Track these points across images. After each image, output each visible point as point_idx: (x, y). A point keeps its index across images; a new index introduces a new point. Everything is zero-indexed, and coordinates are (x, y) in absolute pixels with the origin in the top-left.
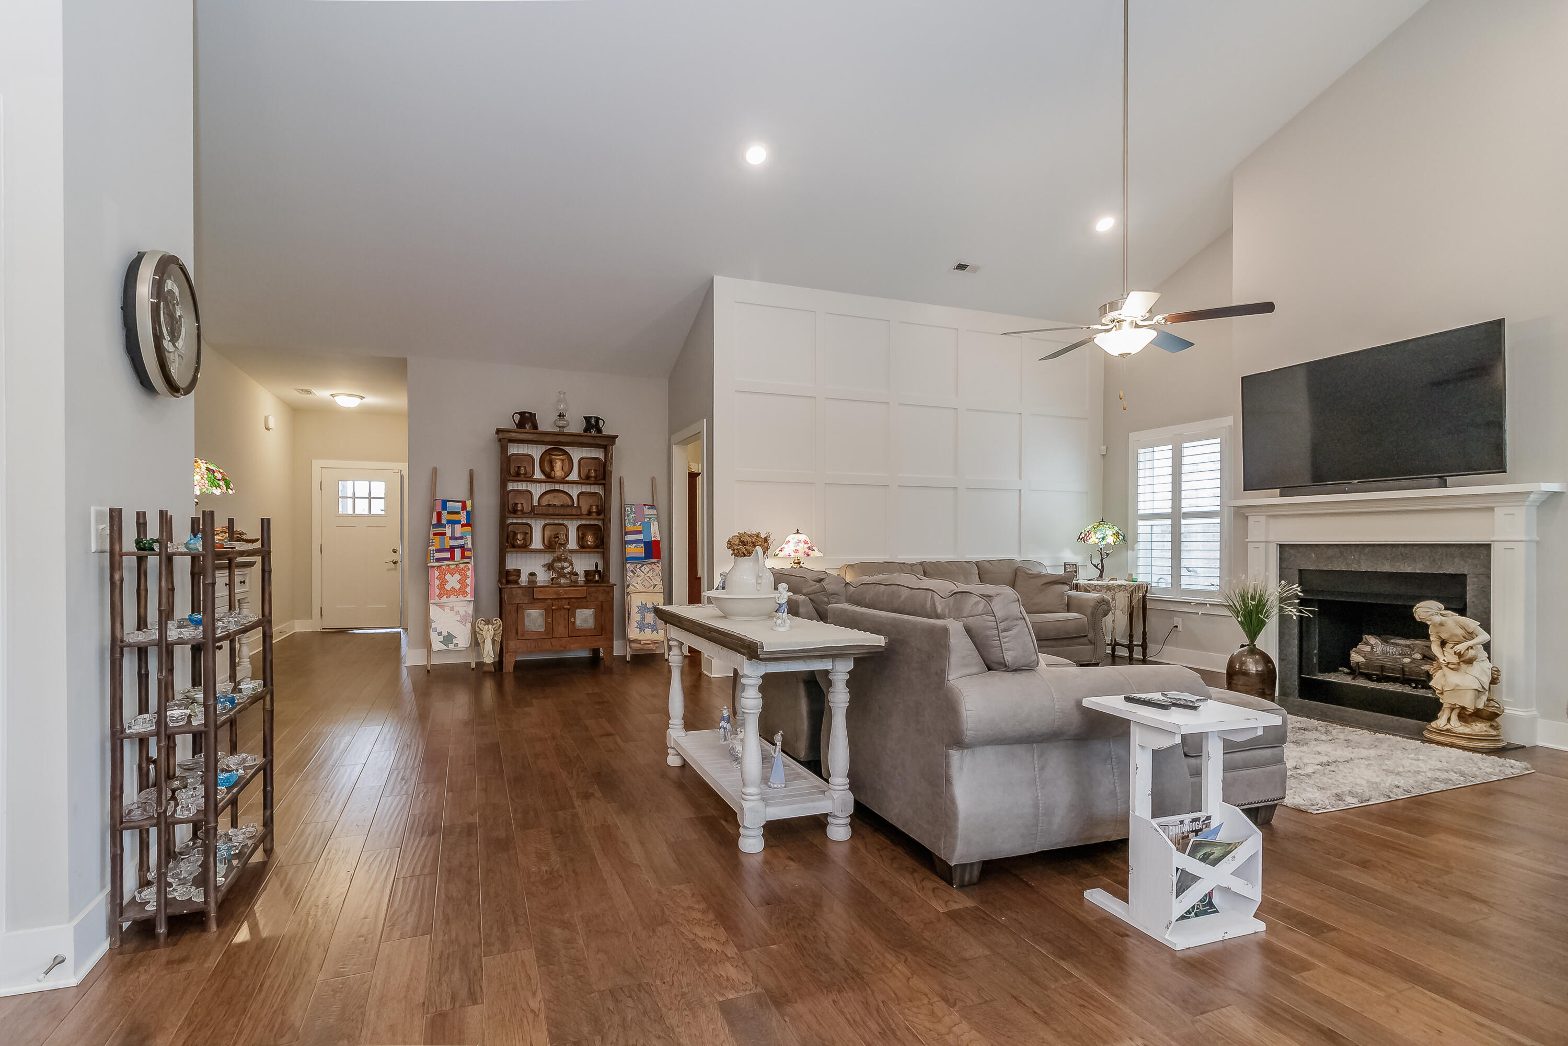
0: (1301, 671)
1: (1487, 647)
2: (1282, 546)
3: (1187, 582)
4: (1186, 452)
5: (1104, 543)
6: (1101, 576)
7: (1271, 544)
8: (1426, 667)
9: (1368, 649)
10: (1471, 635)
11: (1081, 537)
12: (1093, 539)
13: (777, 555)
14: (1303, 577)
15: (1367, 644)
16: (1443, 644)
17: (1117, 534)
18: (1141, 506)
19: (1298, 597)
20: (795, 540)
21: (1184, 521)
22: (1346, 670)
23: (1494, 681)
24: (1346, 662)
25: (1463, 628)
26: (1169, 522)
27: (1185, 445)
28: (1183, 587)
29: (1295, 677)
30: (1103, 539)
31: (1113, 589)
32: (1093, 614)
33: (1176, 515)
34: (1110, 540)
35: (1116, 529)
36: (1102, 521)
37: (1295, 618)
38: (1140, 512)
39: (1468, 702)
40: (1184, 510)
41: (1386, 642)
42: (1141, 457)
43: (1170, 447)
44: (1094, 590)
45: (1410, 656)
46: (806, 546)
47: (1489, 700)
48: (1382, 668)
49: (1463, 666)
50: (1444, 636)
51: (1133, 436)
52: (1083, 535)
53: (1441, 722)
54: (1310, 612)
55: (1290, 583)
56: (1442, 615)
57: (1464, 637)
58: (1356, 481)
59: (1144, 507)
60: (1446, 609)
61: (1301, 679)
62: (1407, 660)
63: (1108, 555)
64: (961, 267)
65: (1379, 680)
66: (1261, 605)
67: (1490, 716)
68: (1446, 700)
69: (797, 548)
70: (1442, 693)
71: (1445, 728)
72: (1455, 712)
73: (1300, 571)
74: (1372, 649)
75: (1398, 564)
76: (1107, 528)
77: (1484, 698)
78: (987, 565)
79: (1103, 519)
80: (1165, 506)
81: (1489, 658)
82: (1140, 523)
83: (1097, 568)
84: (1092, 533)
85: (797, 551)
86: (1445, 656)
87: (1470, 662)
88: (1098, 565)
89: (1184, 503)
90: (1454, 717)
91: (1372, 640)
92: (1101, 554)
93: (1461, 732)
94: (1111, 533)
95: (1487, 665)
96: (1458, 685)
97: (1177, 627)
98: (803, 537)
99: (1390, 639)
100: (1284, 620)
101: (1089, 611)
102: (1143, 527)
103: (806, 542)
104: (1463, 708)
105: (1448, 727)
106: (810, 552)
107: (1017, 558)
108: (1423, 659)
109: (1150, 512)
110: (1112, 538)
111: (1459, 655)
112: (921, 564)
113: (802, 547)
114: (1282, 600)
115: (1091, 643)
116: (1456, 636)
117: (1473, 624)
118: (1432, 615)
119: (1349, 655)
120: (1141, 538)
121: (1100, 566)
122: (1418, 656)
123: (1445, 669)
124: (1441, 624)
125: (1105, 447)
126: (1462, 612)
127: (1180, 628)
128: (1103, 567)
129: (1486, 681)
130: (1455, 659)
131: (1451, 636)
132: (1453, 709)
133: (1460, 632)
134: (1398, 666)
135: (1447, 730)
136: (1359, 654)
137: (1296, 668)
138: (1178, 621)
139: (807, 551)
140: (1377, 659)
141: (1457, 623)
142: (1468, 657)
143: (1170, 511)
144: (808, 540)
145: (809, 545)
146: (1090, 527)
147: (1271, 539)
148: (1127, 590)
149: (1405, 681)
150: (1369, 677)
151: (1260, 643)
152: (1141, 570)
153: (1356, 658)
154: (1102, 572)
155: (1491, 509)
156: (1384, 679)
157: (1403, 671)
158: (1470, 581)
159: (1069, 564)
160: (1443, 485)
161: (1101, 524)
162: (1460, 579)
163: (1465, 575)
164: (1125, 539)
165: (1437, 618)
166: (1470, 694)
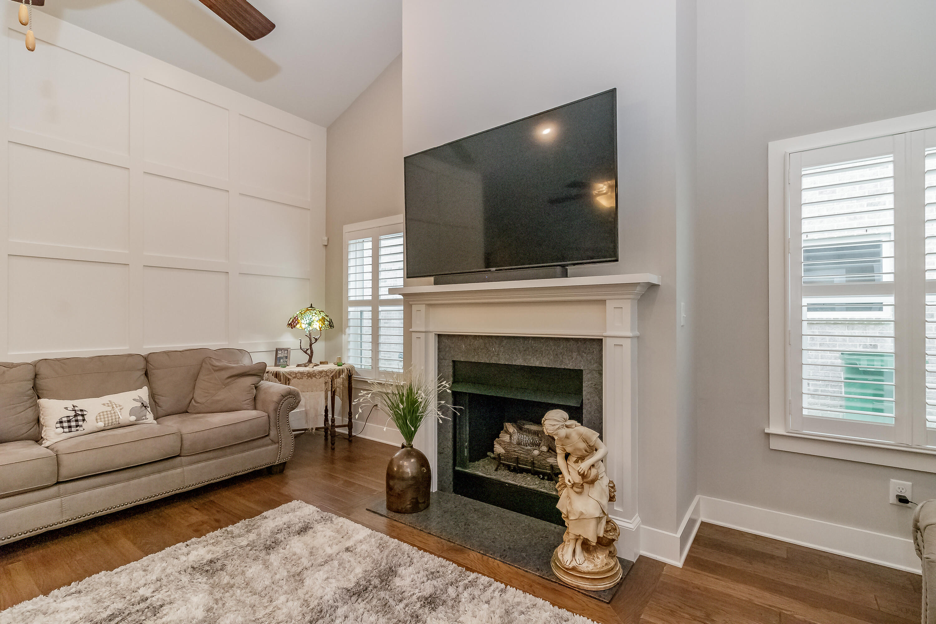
0: (454, 465)
2: (439, 337)
3: (383, 365)
4: (383, 243)
5: (312, 328)
6: (310, 361)
7: (431, 334)
9: (506, 438)
10: (592, 449)
11: (290, 322)
12: (303, 324)
14: (457, 369)
15: (507, 432)
16: (567, 456)
17: (324, 320)
18: (351, 293)
21: (381, 308)
22: (490, 461)
23: (610, 499)
24: (491, 452)
25: (585, 441)
26: (371, 308)
27: (382, 237)
28: (381, 369)
29: (450, 471)
30: (310, 324)
31: (314, 376)
32: (276, 410)
33: (375, 302)
34: (317, 325)
35: (323, 314)
36: (311, 307)
38: (352, 299)
39: (590, 530)
40: (381, 298)
41: (520, 429)
42: (352, 248)
43: (370, 239)
44: (294, 378)
45: (538, 448)
47: (608, 523)
48: (517, 460)
49: (586, 486)
50: (569, 450)
51: (347, 228)
54: (462, 406)
56: (567, 427)
57: (586, 451)
58: (494, 269)
59: (353, 294)
61: (456, 473)
62: (536, 452)
63: (316, 340)
65: (518, 475)
68: (571, 530)
71: (571, 566)
72: (579, 543)
73: (454, 362)
74: (511, 437)
75: (529, 357)
76: (314, 314)
77: (604, 523)
78: (162, 357)
79: (311, 305)
80: (368, 294)
82: (350, 309)
83: (306, 352)
84: (299, 319)
86: (570, 474)
87: (591, 482)
88: (307, 350)
89: (380, 291)
90: (579, 549)
91: (510, 427)
92: (310, 339)
93: (586, 570)
94: (317, 319)
95: (606, 481)
96: (582, 513)
97: (377, 405)
99: (524, 424)
101: (271, 407)
102: (353, 312)
104: (586, 537)
105: (574, 564)
108: (548, 451)
109: (361, 298)
110: (318, 324)
111: (583, 476)
115: (274, 442)
116: (580, 450)
118: (559, 428)
119: (494, 442)
120: (351, 323)
121: (309, 352)
122: (545, 449)
123: (570, 489)
124: (567, 437)
125: (326, 238)
127: (379, 407)
128: (312, 352)
129: (605, 501)
130: (578, 479)
131: (575, 450)
132: (577, 540)
133: (582, 445)
134: (530, 459)
135: (574, 569)
136: (500, 444)
137: (451, 462)
140: (515, 451)
141: (580, 435)
142: (591, 475)
143: (370, 298)
146: (298, 312)
147: (431, 328)
148: (328, 376)
149: (535, 473)
150: (507, 469)
151: (416, 444)
152: (351, 353)
153: (499, 449)
154: (311, 357)
155: (603, 302)
156: (517, 470)
157: (533, 463)
158: (586, 377)
159: (281, 349)
160: (565, 275)
161: (308, 310)
162: (578, 374)
163: (582, 371)
164: (331, 325)
165: (563, 432)
166: (593, 523)
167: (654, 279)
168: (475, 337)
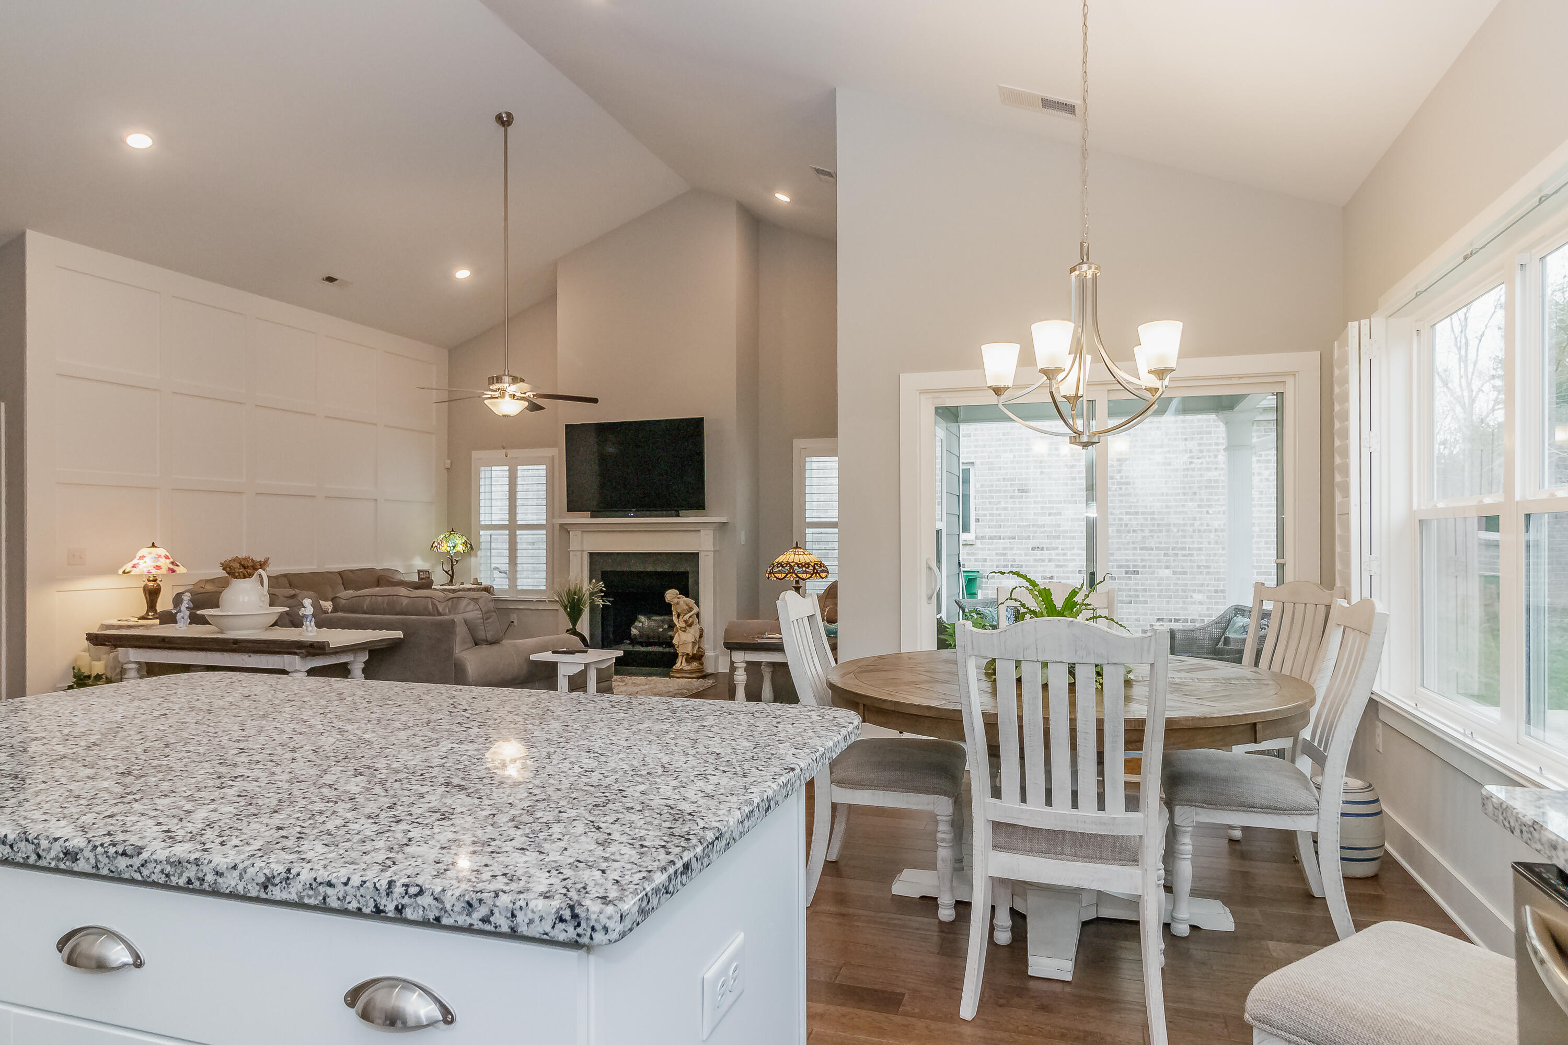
1: (698, 615)
2: (591, 554)
3: (521, 583)
4: (519, 473)
5: (455, 551)
6: (451, 581)
7: (584, 553)
8: (670, 633)
9: (640, 625)
10: (691, 609)
11: (434, 545)
12: (445, 548)
13: (129, 572)
14: (605, 576)
15: (640, 621)
16: (679, 616)
17: (465, 543)
18: (482, 517)
19: (601, 591)
20: (153, 555)
21: (518, 532)
22: (628, 642)
23: (701, 636)
24: (628, 635)
25: (687, 605)
26: (507, 532)
27: (519, 467)
28: (519, 588)
30: (454, 547)
33: (512, 527)
34: (460, 548)
35: (464, 538)
36: (453, 531)
37: (601, 606)
38: (482, 523)
39: (689, 650)
40: (519, 523)
41: (649, 619)
42: (483, 474)
43: (507, 468)
45: (662, 627)
46: (168, 561)
47: (699, 648)
48: (648, 637)
49: (687, 629)
50: (679, 611)
51: (475, 455)
52: (436, 544)
53: (678, 666)
54: (609, 601)
55: (598, 582)
56: (678, 598)
57: (688, 611)
59: (484, 520)
60: (680, 594)
62: (661, 630)
63: (457, 561)
64: (330, 279)
65: (647, 646)
66: (580, 600)
67: (698, 657)
68: (680, 651)
69: (158, 564)
70: (678, 647)
71: (679, 668)
72: (684, 658)
73: (603, 573)
74: (642, 624)
76: (457, 538)
77: (697, 647)
78: (350, 574)
79: (453, 529)
80: (503, 519)
81: (699, 622)
82: (482, 532)
83: (448, 574)
84: (444, 542)
85: (158, 567)
86: (679, 623)
87: (690, 625)
88: (449, 570)
89: (519, 517)
90: (683, 661)
91: (642, 618)
92: (452, 562)
93: (687, 669)
94: (460, 542)
95: (698, 626)
96: (685, 641)
97: (513, 622)
98: (162, 551)
99: (652, 617)
100: (593, 608)
102: (485, 536)
103: (167, 557)
104: (688, 654)
105: (681, 667)
106: (175, 568)
107: (378, 567)
109: (490, 521)
110: (461, 546)
111: (686, 622)
112: (285, 576)
113: (165, 563)
114: (592, 594)
116: (684, 610)
117: (691, 602)
118: (674, 598)
119: (631, 629)
120: (482, 546)
121: (450, 573)
122: (666, 626)
123: (679, 631)
124: (678, 604)
125: (449, 461)
126: (687, 596)
127: (515, 623)
128: (453, 572)
129: (698, 636)
130: (684, 625)
131: (682, 611)
132: (683, 656)
133: (685, 607)
134: (656, 634)
135: (681, 669)
136: (636, 629)
137: (600, 643)
138: (514, 617)
139: (172, 566)
140: (645, 631)
141: (684, 602)
142: (690, 622)
143: (507, 523)
144: (168, 554)
145: (172, 560)
146: (442, 536)
147: (585, 548)
149: (660, 644)
150: (641, 644)
152: (483, 573)
153: (634, 631)
154: (452, 577)
155: (700, 531)
156: (648, 644)
157: (659, 637)
158: (690, 576)
159: (422, 571)
160: (678, 516)
161: (451, 534)
162: (685, 574)
163: (687, 572)
164: (472, 548)
165: (676, 600)
166: (690, 645)
167: (724, 520)
168: (618, 554)
